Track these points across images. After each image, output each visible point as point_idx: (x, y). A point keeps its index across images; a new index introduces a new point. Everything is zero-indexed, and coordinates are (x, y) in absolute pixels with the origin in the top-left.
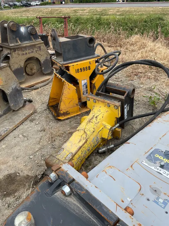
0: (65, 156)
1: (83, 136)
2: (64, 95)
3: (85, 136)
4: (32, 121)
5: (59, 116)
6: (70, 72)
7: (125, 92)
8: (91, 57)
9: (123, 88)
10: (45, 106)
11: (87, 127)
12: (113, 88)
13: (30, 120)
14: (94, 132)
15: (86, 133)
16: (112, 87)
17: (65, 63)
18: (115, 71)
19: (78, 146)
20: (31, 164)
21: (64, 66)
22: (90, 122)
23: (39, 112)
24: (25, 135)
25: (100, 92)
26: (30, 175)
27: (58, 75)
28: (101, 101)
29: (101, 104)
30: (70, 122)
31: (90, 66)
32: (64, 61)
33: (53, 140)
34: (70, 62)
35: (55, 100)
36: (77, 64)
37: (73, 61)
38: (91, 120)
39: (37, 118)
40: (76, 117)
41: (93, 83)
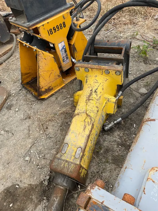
0: (74, 154)
1: (86, 120)
2: (41, 68)
3: (89, 121)
4: (9, 108)
5: (41, 95)
6: (42, 36)
7: (121, 49)
8: (63, 8)
9: (117, 44)
10: (19, 84)
11: (88, 108)
12: (104, 46)
13: (7, 108)
14: (98, 111)
15: (89, 116)
16: (102, 45)
17: (31, 23)
18: (102, 23)
19: (85, 136)
20: (29, 168)
21: (30, 29)
22: (89, 100)
23: (14, 94)
24: (7, 129)
25: (87, 55)
26: (33, 183)
27: (24, 43)
28: (97, 69)
29: (97, 73)
30: (57, 98)
31: (64, 22)
32: (29, 21)
33: (45, 127)
34: (38, 20)
35: (29, 75)
36: (48, 23)
37: (41, 19)
38: (90, 96)
39: (14, 102)
40: (61, 91)
41: (72, 44)
